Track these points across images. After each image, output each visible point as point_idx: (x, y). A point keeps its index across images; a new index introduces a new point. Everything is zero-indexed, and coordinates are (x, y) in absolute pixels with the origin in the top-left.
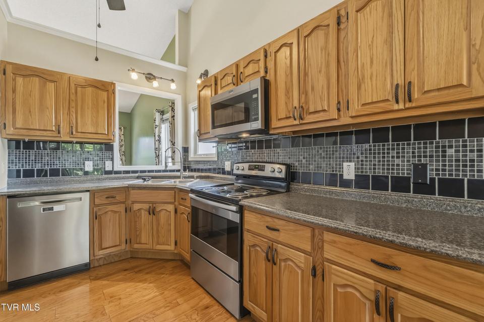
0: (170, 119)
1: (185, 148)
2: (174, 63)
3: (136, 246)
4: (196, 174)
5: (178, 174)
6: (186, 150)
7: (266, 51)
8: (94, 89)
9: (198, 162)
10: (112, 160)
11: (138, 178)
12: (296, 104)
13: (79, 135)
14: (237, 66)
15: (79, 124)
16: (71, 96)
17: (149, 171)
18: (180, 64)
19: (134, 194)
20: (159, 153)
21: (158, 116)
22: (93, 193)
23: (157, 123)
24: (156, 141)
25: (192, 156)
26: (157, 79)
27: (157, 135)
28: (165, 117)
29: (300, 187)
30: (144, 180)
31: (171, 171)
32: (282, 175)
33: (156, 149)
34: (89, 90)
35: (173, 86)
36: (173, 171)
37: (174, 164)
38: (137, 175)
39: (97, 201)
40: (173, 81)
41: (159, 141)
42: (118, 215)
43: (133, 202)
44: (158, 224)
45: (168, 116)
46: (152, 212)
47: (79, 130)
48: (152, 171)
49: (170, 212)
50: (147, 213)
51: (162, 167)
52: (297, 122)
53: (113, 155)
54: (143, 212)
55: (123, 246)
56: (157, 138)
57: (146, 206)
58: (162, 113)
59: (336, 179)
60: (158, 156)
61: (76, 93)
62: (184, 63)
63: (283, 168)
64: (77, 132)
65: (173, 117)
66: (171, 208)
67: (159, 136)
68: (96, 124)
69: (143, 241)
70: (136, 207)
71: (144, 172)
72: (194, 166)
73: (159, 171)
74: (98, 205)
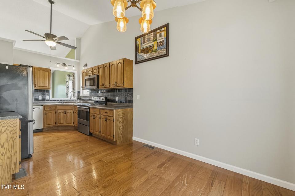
0: (73, 79)
1: (79, 91)
2: (74, 59)
3: (59, 124)
4: (82, 101)
5: (75, 101)
6: (79, 92)
7: (98, 67)
8: (43, 71)
9: (84, 97)
10: (49, 96)
11: (59, 102)
12: (103, 83)
13: (38, 87)
14: (92, 69)
15: (38, 84)
16: (35, 74)
17: (64, 100)
18: (77, 59)
19: (58, 107)
20: (68, 93)
21: (67, 77)
22: (44, 106)
23: (67, 80)
24: (66, 88)
25: (81, 95)
26: (67, 66)
27: (67, 85)
28: (71, 78)
29: (109, 103)
30: (62, 103)
31: (73, 100)
32: (104, 100)
33: (66, 91)
34: (42, 72)
35: (74, 68)
36: (74, 100)
37: (74, 98)
38: (59, 101)
39: (45, 109)
40: (73, 66)
41: (68, 88)
42: (52, 114)
43: (58, 110)
44: (67, 117)
45: (72, 78)
46: (65, 113)
47: (38, 86)
48: (65, 100)
49: (71, 113)
50: (63, 113)
51: (69, 99)
52: (103, 87)
53: (49, 94)
54: (62, 113)
55: (54, 125)
56: (67, 87)
57: (63, 111)
58: (70, 76)
59: (114, 101)
60: (67, 94)
61: (37, 73)
62: (78, 59)
63: (105, 98)
64: (37, 86)
65: (74, 79)
66: (72, 111)
67: (68, 86)
68: (44, 83)
69: (62, 122)
70: (59, 111)
71: (62, 100)
72: (83, 99)
73: (68, 100)
74: (46, 110)
